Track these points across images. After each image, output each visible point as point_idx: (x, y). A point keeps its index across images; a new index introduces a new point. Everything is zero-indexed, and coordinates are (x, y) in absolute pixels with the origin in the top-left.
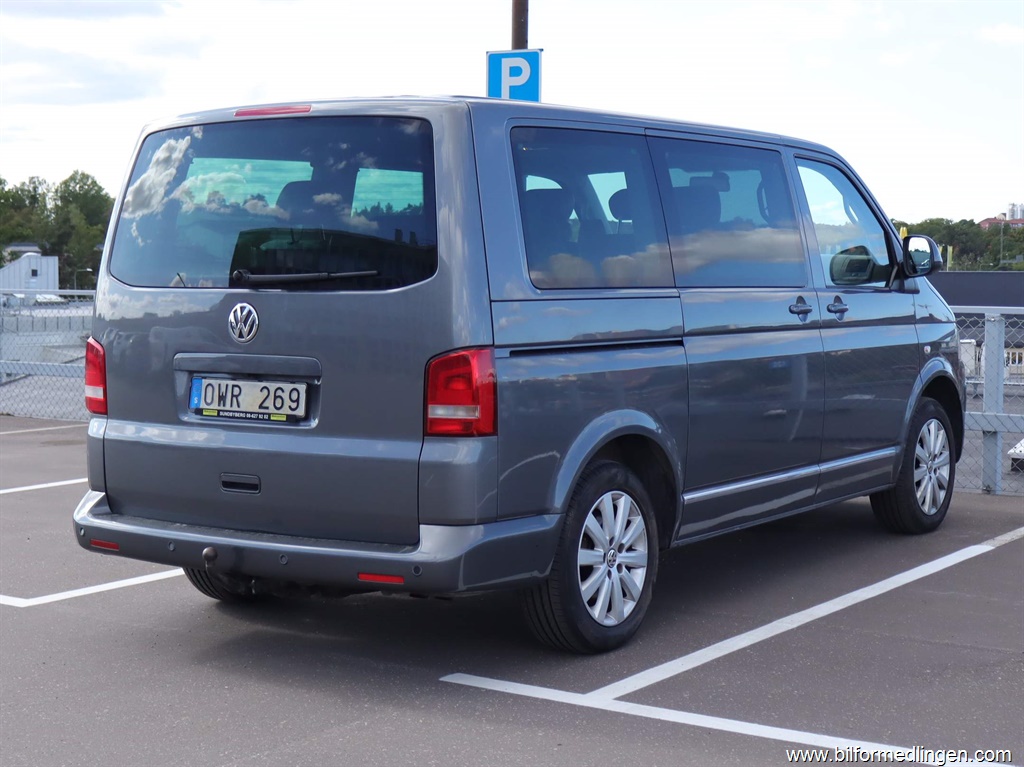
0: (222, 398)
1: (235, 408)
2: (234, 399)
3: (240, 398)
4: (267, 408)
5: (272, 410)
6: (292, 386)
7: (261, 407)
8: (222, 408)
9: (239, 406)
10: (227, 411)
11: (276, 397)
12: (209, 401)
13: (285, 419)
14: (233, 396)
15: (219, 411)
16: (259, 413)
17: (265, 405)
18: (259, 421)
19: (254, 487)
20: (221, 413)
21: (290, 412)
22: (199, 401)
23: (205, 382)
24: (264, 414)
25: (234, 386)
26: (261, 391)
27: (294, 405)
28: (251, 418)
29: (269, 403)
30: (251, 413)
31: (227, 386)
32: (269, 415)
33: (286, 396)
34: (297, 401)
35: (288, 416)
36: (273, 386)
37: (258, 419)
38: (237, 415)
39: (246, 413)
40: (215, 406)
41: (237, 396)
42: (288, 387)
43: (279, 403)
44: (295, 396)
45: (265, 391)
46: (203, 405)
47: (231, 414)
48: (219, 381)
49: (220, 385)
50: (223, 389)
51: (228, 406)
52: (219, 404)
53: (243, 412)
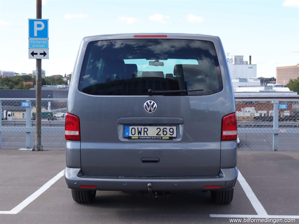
0: (140, 133)
1: (146, 135)
2: (145, 133)
3: (147, 132)
4: (160, 135)
5: (162, 135)
6: (170, 127)
7: (157, 134)
8: (140, 135)
9: (147, 135)
10: (142, 137)
11: (163, 131)
12: (133, 133)
13: (168, 138)
14: (144, 131)
15: (139, 137)
16: (157, 137)
17: (159, 134)
18: (158, 139)
19: (157, 161)
20: (140, 138)
21: (170, 136)
22: (129, 134)
23: (131, 127)
24: (159, 137)
25: (144, 128)
26: (157, 129)
27: (171, 134)
28: (154, 139)
29: (161, 133)
30: (154, 137)
31: (141, 128)
32: (162, 137)
33: (168, 131)
34: (173, 132)
35: (169, 137)
36: (162, 128)
37: (157, 139)
38: (147, 138)
39: (151, 137)
40: (137, 135)
41: (146, 132)
42: (168, 128)
43: (165, 133)
44: (171, 130)
45: (159, 130)
46: (131, 135)
47: (145, 138)
48: (137, 127)
49: (138, 128)
50: (140, 129)
51: (142, 135)
52: (138, 135)
53: (150, 137)
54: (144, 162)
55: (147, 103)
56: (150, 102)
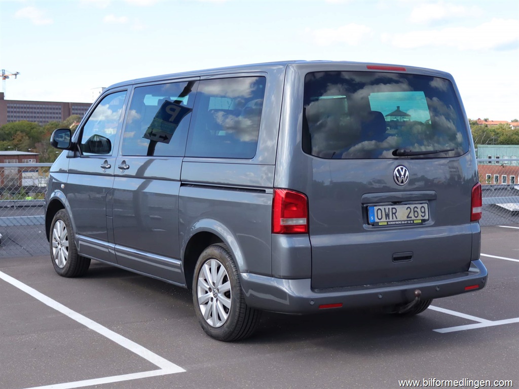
0: (387, 215)
1: (395, 219)
2: (394, 215)
3: (396, 214)
4: (411, 217)
5: (413, 218)
6: (421, 205)
7: (408, 217)
8: (388, 220)
9: (397, 218)
10: (392, 222)
11: (414, 212)
12: (380, 217)
13: (420, 222)
14: (393, 213)
15: (387, 222)
16: (408, 221)
17: (410, 216)
18: (409, 225)
19: (409, 258)
20: (389, 223)
21: (422, 218)
22: (374, 218)
23: (376, 208)
24: (410, 220)
25: (392, 208)
26: (407, 209)
27: (423, 215)
28: (404, 224)
29: (412, 215)
30: (404, 221)
31: (389, 208)
32: (413, 220)
33: (419, 210)
34: (424, 212)
35: (422, 220)
36: (412, 206)
37: (408, 223)
38: (397, 223)
39: (402, 221)
40: (384, 219)
41: (395, 213)
42: (419, 206)
43: (416, 213)
44: (423, 210)
45: (409, 209)
46: (377, 220)
47: (394, 223)
48: (384, 207)
49: (385, 209)
50: (387, 211)
51: (391, 219)
52: (386, 219)
53: (400, 221)
54: (396, 259)
55: (398, 170)
56: (402, 169)
